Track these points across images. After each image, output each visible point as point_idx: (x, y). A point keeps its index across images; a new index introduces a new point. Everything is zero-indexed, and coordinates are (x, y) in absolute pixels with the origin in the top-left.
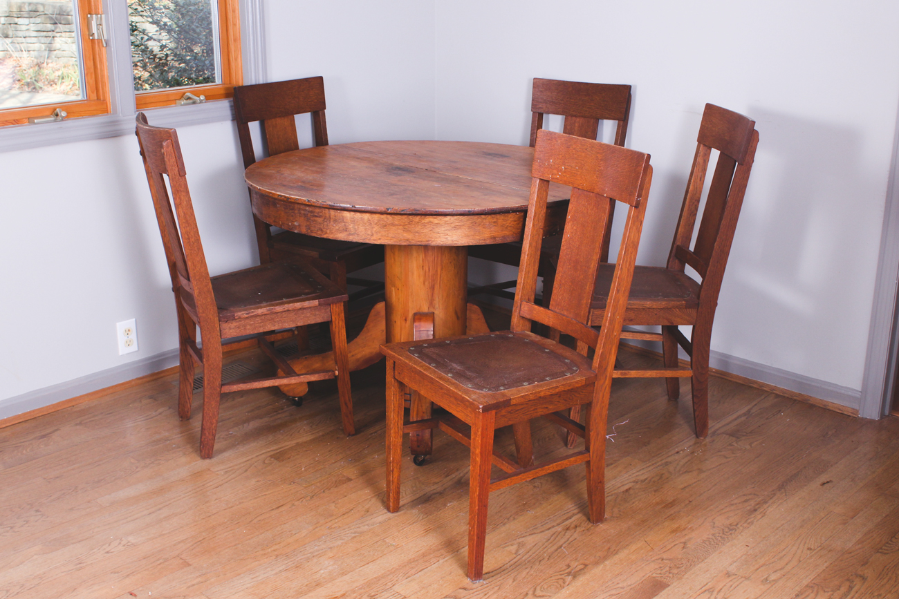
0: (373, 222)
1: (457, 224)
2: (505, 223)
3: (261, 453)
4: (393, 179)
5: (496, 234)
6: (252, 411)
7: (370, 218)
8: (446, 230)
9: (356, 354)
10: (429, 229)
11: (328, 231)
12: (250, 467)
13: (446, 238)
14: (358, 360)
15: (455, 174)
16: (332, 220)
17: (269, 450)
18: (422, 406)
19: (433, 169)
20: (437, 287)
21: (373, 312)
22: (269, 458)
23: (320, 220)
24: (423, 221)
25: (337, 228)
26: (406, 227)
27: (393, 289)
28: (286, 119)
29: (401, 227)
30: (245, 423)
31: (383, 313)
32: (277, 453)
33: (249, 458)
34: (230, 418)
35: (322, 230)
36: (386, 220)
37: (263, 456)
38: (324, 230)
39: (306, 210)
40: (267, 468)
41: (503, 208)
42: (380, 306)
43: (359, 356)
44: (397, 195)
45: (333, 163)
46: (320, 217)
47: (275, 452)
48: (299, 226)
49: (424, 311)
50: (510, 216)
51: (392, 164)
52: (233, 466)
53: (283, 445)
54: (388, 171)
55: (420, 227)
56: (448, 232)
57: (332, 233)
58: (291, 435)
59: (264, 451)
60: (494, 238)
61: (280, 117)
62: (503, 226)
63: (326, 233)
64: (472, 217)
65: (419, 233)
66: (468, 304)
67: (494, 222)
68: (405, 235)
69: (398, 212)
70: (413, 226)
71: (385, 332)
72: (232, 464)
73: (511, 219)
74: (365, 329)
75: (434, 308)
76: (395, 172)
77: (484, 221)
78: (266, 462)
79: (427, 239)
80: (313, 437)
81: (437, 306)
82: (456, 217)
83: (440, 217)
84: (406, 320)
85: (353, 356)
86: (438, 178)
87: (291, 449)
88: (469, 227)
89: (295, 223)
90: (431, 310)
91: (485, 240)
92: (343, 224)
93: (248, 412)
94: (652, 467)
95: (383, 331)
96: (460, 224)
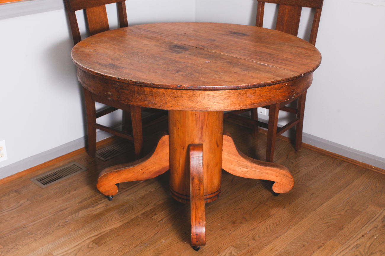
0: (167, 95)
1: (228, 95)
2: (261, 93)
3: (86, 238)
4: (176, 56)
5: (254, 101)
6: (81, 202)
7: (164, 92)
8: (220, 100)
9: (149, 169)
10: (208, 99)
11: (133, 100)
12: (79, 251)
13: (220, 106)
14: (151, 172)
15: (216, 51)
16: (136, 92)
17: (92, 235)
18: (198, 213)
19: (201, 47)
20: (205, 127)
21: (160, 142)
22: (92, 243)
23: (127, 92)
24: (203, 94)
25: (140, 98)
26: (191, 98)
27: (175, 128)
28: (100, 8)
29: (187, 98)
30: (76, 212)
31: (167, 142)
32: (97, 238)
33: (78, 243)
34: (67, 208)
35: (129, 99)
36: (176, 93)
37: (88, 241)
38: (130, 99)
39: (117, 84)
40: (91, 252)
41: (261, 84)
42: (165, 138)
43: (151, 170)
44: (181, 71)
45: (132, 41)
46: (127, 90)
47: (96, 237)
48: (112, 95)
49: (196, 143)
50: (265, 88)
51: (172, 43)
52: (67, 250)
53: (101, 231)
54: (170, 49)
55: (201, 98)
56: (222, 101)
57: (136, 102)
58: (107, 223)
59: (88, 237)
60: (253, 104)
61: (96, 6)
62: (259, 95)
63: (132, 101)
64: (238, 90)
65: (200, 103)
66: (224, 136)
67: (254, 93)
68: (190, 104)
69: (185, 88)
70: (196, 98)
71: (168, 154)
72: (66, 249)
73: (265, 90)
74: (155, 152)
75: (203, 141)
76: (175, 50)
77: (247, 92)
78: (90, 246)
79: (206, 107)
80: (120, 224)
81: (205, 139)
82: (227, 91)
83: (216, 91)
84: (183, 149)
85: (147, 169)
86: (206, 54)
87: (108, 234)
88: (236, 98)
89: (109, 93)
90: (201, 142)
91: (247, 106)
92: (144, 96)
93: (79, 203)
94: (349, 249)
95: (167, 154)
96: (229, 95)
